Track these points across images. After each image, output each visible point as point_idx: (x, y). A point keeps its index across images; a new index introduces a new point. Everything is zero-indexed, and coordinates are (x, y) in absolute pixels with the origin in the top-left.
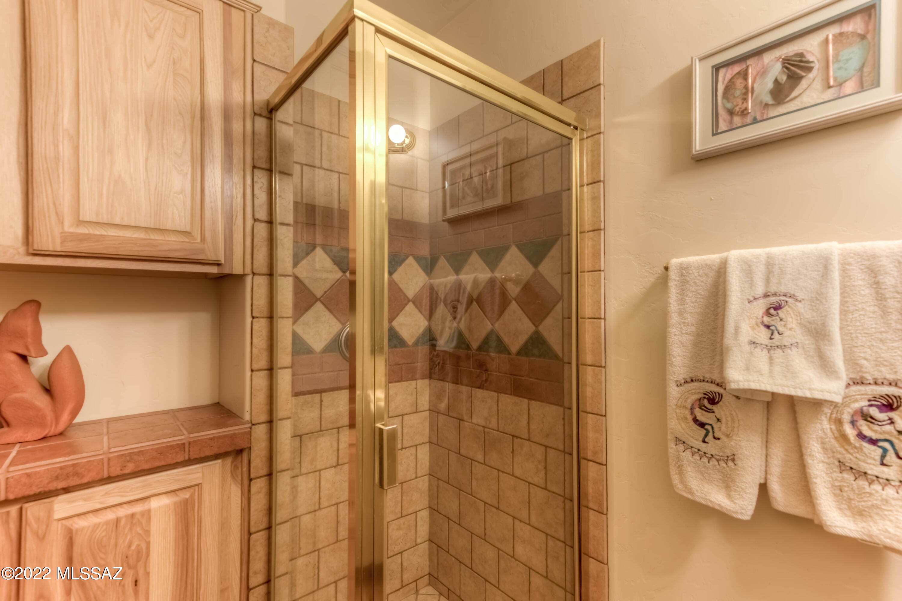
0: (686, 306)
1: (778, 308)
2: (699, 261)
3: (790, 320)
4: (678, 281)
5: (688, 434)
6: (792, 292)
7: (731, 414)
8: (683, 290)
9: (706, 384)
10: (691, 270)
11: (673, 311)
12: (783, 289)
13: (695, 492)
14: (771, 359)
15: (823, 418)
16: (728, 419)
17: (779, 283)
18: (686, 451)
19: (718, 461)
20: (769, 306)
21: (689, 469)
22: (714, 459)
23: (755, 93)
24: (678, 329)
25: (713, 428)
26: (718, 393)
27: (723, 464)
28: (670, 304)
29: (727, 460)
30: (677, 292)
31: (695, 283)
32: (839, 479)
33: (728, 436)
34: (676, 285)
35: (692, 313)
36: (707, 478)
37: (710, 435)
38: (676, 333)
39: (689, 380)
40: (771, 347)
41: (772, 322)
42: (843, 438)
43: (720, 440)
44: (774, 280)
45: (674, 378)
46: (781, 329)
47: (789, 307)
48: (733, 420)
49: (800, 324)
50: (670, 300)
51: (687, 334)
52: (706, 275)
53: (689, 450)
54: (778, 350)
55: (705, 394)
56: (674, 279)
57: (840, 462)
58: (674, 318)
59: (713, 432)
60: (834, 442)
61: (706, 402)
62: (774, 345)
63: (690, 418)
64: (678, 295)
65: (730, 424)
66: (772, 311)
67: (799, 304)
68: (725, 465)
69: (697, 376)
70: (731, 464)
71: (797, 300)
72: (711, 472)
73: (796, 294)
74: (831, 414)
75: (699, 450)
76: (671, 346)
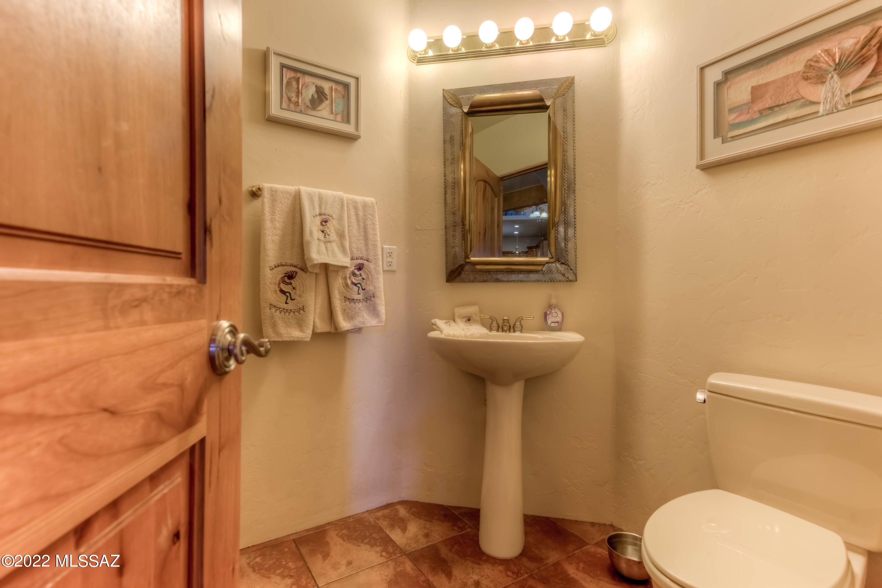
0: (276, 216)
1: (326, 222)
2: (283, 188)
3: (331, 228)
4: (270, 199)
5: (277, 301)
6: (331, 214)
7: (302, 283)
8: (273, 206)
9: (288, 267)
10: (279, 193)
11: (268, 219)
12: (327, 212)
13: (284, 335)
14: (326, 248)
15: (340, 277)
16: (300, 286)
17: (325, 209)
18: (276, 312)
19: (294, 312)
20: (322, 220)
21: (279, 322)
22: (292, 313)
23: (303, 96)
24: (271, 232)
25: (290, 294)
26: (295, 271)
27: (297, 314)
28: (265, 214)
29: (299, 311)
30: (270, 206)
31: (281, 202)
32: (345, 305)
33: (300, 296)
34: (268, 201)
35: (279, 221)
36: (289, 325)
37: (289, 298)
38: (269, 234)
39: (277, 266)
40: (325, 242)
41: (324, 229)
42: (347, 285)
43: (295, 300)
44: (323, 207)
45: (269, 264)
46: (329, 233)
47: (330, 221)
48: (303, 286)
49: (335, 230)
50: (265, 211)
51: (276, 235)
52: (287, 198)
53: (279, 310)
54: (329, 243)
55: (285, 274)
56: (267, 197)
57: (345, 297)
58: (268, 224)
59: (291, 296)
60: (343, 288)
61: (286, 278)
62: (327, 241)
63: (278, 289)
64: (270, 208)
65: (301, 289)
66: (324, 223)
67: (334, 220)
68: (298, 314)
69: (282, 263)
70: (302, 312)
71: (333, 218)
72: (291, 320)
73: (333, 216)
74: (342, 275)
75: (284, 309)
76: (266, 243)
